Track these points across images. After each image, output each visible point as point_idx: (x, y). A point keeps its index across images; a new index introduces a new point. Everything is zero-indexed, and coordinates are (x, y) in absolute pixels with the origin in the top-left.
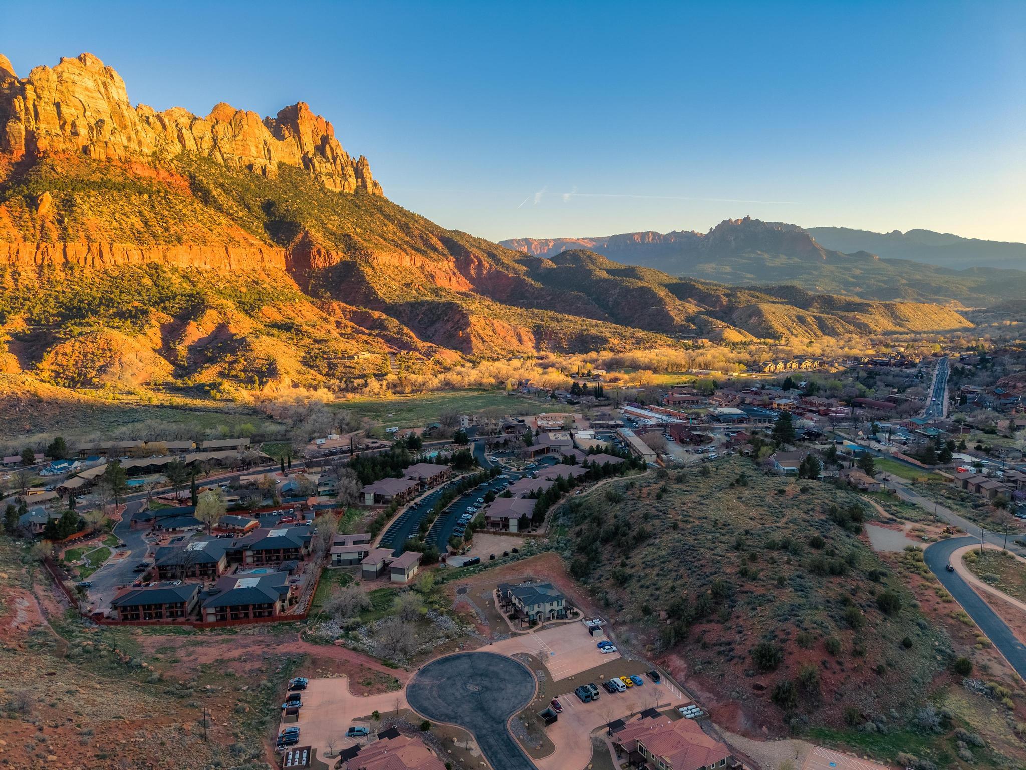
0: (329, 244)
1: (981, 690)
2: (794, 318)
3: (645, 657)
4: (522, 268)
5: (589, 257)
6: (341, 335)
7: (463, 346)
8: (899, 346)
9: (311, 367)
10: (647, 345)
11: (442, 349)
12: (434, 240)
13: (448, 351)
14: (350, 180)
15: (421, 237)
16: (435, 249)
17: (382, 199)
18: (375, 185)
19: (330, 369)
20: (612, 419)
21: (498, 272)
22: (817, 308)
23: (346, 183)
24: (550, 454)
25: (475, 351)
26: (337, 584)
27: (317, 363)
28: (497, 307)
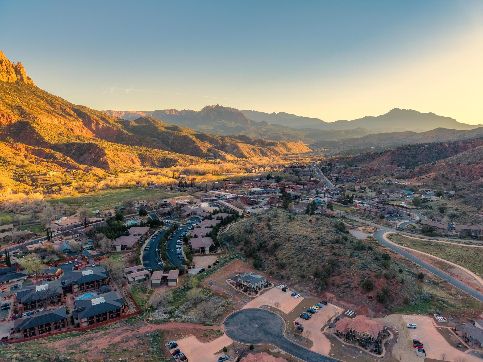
0: (9, 111)
1: (430, 283)
2: (251, 149)
3: (314, 296)
4: (120, 126)
5: (154, 120)
6: (31, 162)
7: (104, 165)
8: (293, 159)
9: (21, 181)
10: (196, 163)
11: (94, 168)
12: (69, 110)
13: (98, 169)
14: (12, 75)
15: (61, 108)
16: (70, 115)
17: (34, 87)
18: (29, 79)
19: (34, 182)
20: (211, 197)
21: (108, 127)
22: (258, 145)
23: (10, 77)
24: (193, 216)
25: (111, 168)
26: (141, 293)
27: (24, 179)
28: (116, 145)
